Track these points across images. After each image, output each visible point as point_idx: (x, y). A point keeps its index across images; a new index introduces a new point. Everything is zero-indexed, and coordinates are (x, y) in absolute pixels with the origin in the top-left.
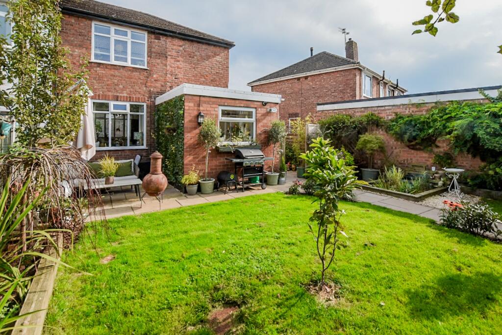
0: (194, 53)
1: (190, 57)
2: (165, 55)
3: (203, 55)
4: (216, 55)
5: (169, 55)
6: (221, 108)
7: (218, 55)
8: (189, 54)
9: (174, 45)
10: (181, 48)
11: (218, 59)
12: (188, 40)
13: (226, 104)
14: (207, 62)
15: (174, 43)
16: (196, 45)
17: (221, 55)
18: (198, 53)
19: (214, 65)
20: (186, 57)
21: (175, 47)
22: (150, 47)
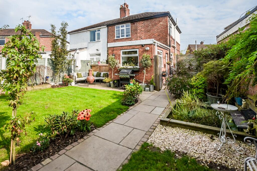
0: (149, 25)
1: (147, 27)
2: (137, 29)
3: (153, 24)
4: (160, 21)
5: (138, 29)
6: (122, 51)
7: (161, 21)
8: (147, 26)
9: (140, 24)
10: (143, 25)
11: (161, 24)
12: (146, 20)
13: (123, 49)
14: (155, 27)
15: (140, 23)
16: (149, 21)
17: (163, 21)
18: (151, 24)
19: (159, 27)
20: (145, 28)
21: (140, 25)
22: (131, 28)
